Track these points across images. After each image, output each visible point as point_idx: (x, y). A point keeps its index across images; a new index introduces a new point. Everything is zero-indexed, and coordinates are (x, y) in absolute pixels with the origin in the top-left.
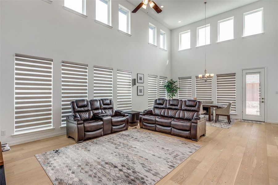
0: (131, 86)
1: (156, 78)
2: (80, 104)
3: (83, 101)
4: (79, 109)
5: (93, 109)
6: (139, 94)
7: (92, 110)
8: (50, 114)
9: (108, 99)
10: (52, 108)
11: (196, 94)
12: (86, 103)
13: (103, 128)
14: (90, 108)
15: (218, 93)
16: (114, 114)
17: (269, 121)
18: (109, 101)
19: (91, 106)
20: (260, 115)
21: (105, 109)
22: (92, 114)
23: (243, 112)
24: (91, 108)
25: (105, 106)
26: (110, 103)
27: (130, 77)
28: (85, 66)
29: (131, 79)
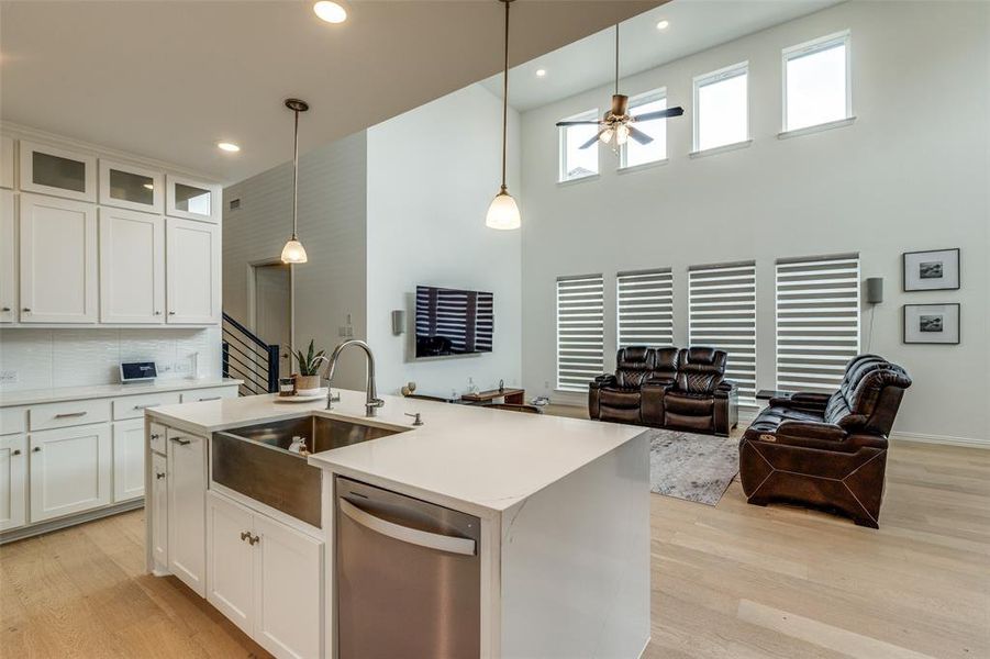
0: (858, 309)
2: (632, 355)
3: (641, 349)
4: (627, 364)
5: (659, 368)
6: (915, 335)
7: (655, 370)
8: (601, 369)
9: (710, 350)
10: (603, 358)
12: (645, 353)
13: (640, 407)
18: (712, 356)
19: (655, 361)
21: (690, 372)
24: (655, 364)
25: (693, 366)
26: (714, 359)
27: (855, 275)
28: (666, 273)
29: (857, 280)
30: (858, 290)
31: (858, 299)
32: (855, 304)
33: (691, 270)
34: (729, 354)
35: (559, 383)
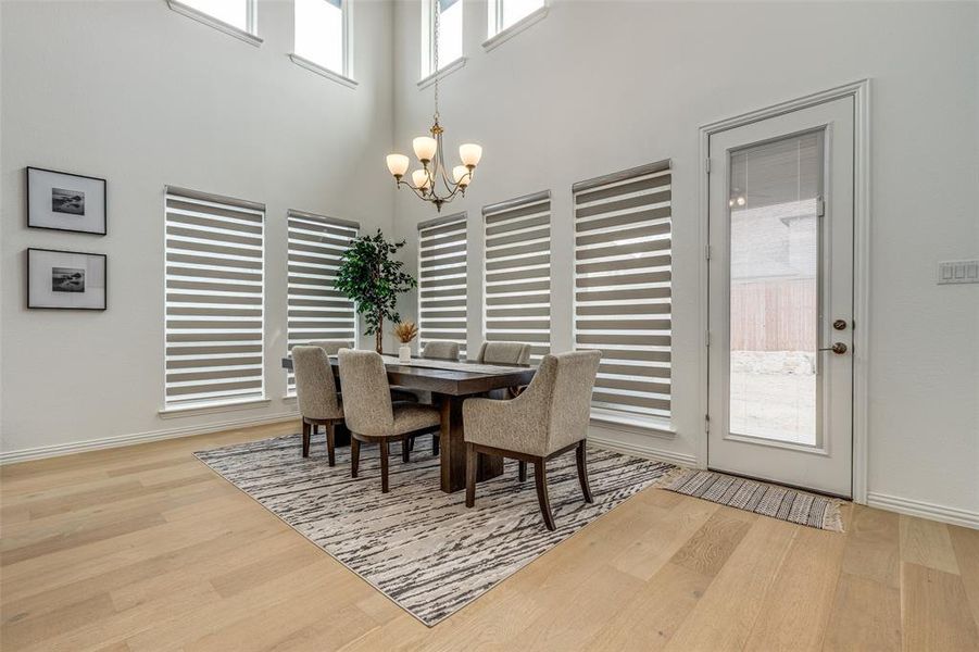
17: (885, 496)
20: (820, 445)
23: (712, 417)
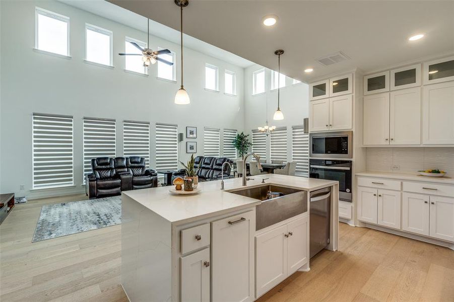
0: (177, 142)
1: (218, 131)
2: (102, 161)
3: (106, 158)
4: (99, 167)
5: (117, 167)
6: (189, 151)
7: (115, 168)
8: (71, 171)
9: (139, 157)
10: (72, 165)
11: (271, 151)
12: (109, 161)
13: (121, 186)
14: (113, 167)
15: (293, 150)
16: (144, 173)
18: (139, 160)
19: (115, 164)
21: (132, 167)
22: (115, 172)
24: (115, 166)
25: (133, 165)
26: (141, 161)
27: (176, 132)
28: (112, 121)
29: (177, 133)
30: (177, 136)
31: (177, 139)
32: (176, 141)
33: (125, 122)
34: (145, 159)
35: (34, 185)
